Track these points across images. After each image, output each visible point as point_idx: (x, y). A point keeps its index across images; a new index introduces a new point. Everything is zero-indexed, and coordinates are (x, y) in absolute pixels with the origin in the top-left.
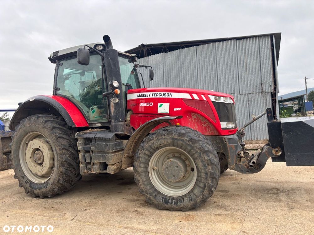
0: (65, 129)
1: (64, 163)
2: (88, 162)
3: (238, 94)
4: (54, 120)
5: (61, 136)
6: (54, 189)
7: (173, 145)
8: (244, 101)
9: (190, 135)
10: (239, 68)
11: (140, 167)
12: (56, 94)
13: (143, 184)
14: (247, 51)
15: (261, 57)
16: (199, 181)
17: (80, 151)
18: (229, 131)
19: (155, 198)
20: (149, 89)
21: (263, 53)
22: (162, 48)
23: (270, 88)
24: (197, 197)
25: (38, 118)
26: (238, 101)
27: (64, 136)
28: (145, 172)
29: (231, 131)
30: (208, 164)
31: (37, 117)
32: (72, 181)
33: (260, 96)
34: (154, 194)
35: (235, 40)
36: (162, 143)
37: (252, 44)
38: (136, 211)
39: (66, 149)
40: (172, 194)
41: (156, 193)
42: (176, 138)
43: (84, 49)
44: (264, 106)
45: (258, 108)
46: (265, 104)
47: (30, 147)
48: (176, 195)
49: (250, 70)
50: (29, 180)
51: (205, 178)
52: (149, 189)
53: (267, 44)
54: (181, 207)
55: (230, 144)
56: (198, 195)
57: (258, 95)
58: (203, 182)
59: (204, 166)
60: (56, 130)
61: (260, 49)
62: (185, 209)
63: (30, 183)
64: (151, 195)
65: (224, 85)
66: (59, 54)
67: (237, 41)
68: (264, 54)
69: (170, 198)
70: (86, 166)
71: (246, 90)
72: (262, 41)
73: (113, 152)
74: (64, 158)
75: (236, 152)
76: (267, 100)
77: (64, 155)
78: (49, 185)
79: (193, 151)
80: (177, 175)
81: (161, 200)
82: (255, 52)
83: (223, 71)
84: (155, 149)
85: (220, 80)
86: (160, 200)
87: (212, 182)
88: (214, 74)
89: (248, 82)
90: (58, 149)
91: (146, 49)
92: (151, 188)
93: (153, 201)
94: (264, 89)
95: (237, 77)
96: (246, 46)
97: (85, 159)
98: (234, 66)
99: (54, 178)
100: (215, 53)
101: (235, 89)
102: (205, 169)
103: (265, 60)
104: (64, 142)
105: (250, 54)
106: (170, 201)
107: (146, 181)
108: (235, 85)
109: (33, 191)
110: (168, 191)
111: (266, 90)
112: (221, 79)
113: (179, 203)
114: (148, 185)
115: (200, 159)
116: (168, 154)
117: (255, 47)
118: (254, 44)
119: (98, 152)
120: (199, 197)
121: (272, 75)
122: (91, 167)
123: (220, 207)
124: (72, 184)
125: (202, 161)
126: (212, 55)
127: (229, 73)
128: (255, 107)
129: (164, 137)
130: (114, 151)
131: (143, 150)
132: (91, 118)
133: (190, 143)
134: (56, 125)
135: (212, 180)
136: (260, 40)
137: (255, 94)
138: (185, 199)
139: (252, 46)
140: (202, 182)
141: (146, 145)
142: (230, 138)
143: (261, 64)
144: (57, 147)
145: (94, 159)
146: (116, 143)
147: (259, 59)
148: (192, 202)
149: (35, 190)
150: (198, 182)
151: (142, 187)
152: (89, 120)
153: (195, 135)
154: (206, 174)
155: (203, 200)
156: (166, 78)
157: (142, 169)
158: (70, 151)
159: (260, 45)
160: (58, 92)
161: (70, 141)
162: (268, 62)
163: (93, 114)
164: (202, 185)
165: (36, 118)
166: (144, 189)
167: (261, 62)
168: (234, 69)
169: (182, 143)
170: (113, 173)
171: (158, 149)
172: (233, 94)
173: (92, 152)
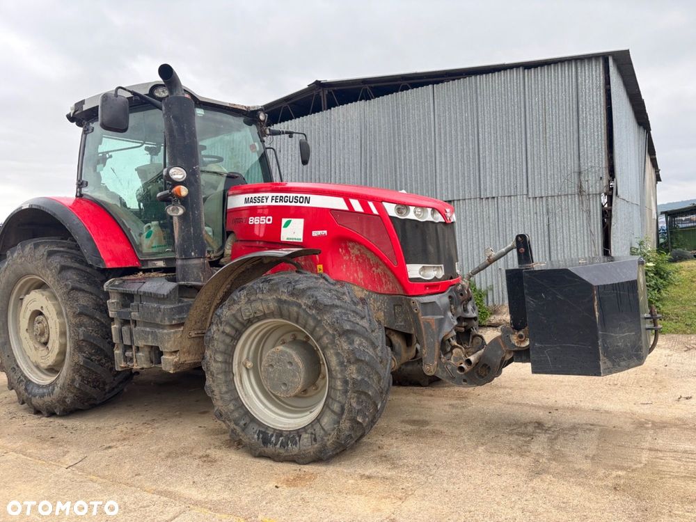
0: (88, 271)
1: (84, 344)
2: (126, 344)
3: (525, 196)
4: (69, 250)
5: (78, 285)
6: (65, 397)
7: (282, 316)
8: (538, 215)
9: (316, 293)
10: (528, 135)
11: (216, 361)
12: (81, 195)
13: (221, 398)
14: (548, 95)
15: (580, 109)
16: (333, 399)
17: (112, 319)
18: (426, 286)
19: (243, 430)
20: (290, 185)
21: (586, 101)
22: (360, 89)
23: (598, 185)
24: (326, 434)
25: (36, 246)
26: (524, 213)
27: (86, 287)
28: (225, 372)
29: (431, 287)
30: (349, 361)
31: (35, 244)
32: (105, 383)
33: (575, 202)
34: (242, 423)
35: (521, 69)
36: (259, 310)
37: (560, 79)
38: (207, 456)
39: (86, 315)
40: (281, 423)
41: (247, 420)
42: (285, 300)
43: (116, 95)
44: (583, 226)
45: (569, 232)
46: (585, 221)
47: (27, 308)
48: (287, 426)
49: (554, 142)
50: (25, 377)
51: (343, 392)
52: (233, 411)
53: (594, 76)
54: (293, 453)
55: (426, 315)
56: (328, 430)
57: (570, 200)
58: (339, 402)
59: (341, 364)
60: (69, 274)
61: (580, 91)
62: (302, 458)
63: (27, 382)
64: (237, 424)
65: (493, 175)
66: (84, 106)
67: (526, 71)
68: (588, 103)
69: (274, 432)
70: (124, 353)
71: (543, 187)
72: (585, 70)
73: (172, 326)
74: (81, 333)
75: (439, 335)
76: (592, 211)
77: (83, 328)
78: (57, 390)
79: (320, 331)
80: (291, 382)
81: (256, 436)
82: (567, 98)
83: (492, 142)
84: (245, 323)
85: (485, 164)
86: (252, 436)
87: (359, 403)
88: (471, 151)
89: (549, 168)
90: (70, 314)
91: (326, 92)
92: (237, 409)
93: (241, 437)
94: (585, 186)
95: (524, 157)
96: (546, 84)
97: (121, 338)
98: (517, 130)
99: (65, 374)
100: (474, 100)
101: (518, 185)
102: (342, 371)
103: (588, 117)
104: (84, 300)
105: (554, 102)
106: (273, 439)
107: (227, 392)
108: (518, 176)
109: (31, 399)
110: (273, 416)
111: (588, 189)
112: (487, 160)
113: (290, 446)
114: (231, 401)
115: (332, 348)
116: (283, 335)
117: (567, 85)
118: (565, 77)
119: (146, 324)
120: (330, 434)
121: (604, 154)
122: (132, 355)
123: (385, 458)
124: (107, 391)
125: (337, 354)
126: (469, 104)
127: (505, 148)
128: (562, 227)
129: (261, 296)
130: (174, 322)
131: (221, 323)
132: (145, 249)
133: (314, 312)
134: (69, 263)
135: (358, 398)
136: (579, 69)
137: (563, 197)
138: (305, 436)
139: (560, 82)
140: (336, 400)
141: (226, 313)
142: (425, 302)
143: (580, 126)
144: (68, 310)
145: (136, 338)
146: (183, 306)
147: (575, 114)
148: (316, 445)
149: (33, 399)
150: (330, 401)
151: (218, 404)
152: (141, 252)
153: (329, 294)
154: (346, 382)
155: (338, 441)
156: (366, 159)
157: (220, 365)
158: (95, 318)
159: (579, 81)
160: (84, 191)
161: (98, 297)
162: (595, 122)
163: (148, 239)
164: (336, 407)
165: (32, 246)
166: (224, 410)
167: (581, 120)
168: (517, 137)
169: (297, 312)
170: (171, 372)
171: (250, 322)
172: (512, 197)
173: (135, 322)
